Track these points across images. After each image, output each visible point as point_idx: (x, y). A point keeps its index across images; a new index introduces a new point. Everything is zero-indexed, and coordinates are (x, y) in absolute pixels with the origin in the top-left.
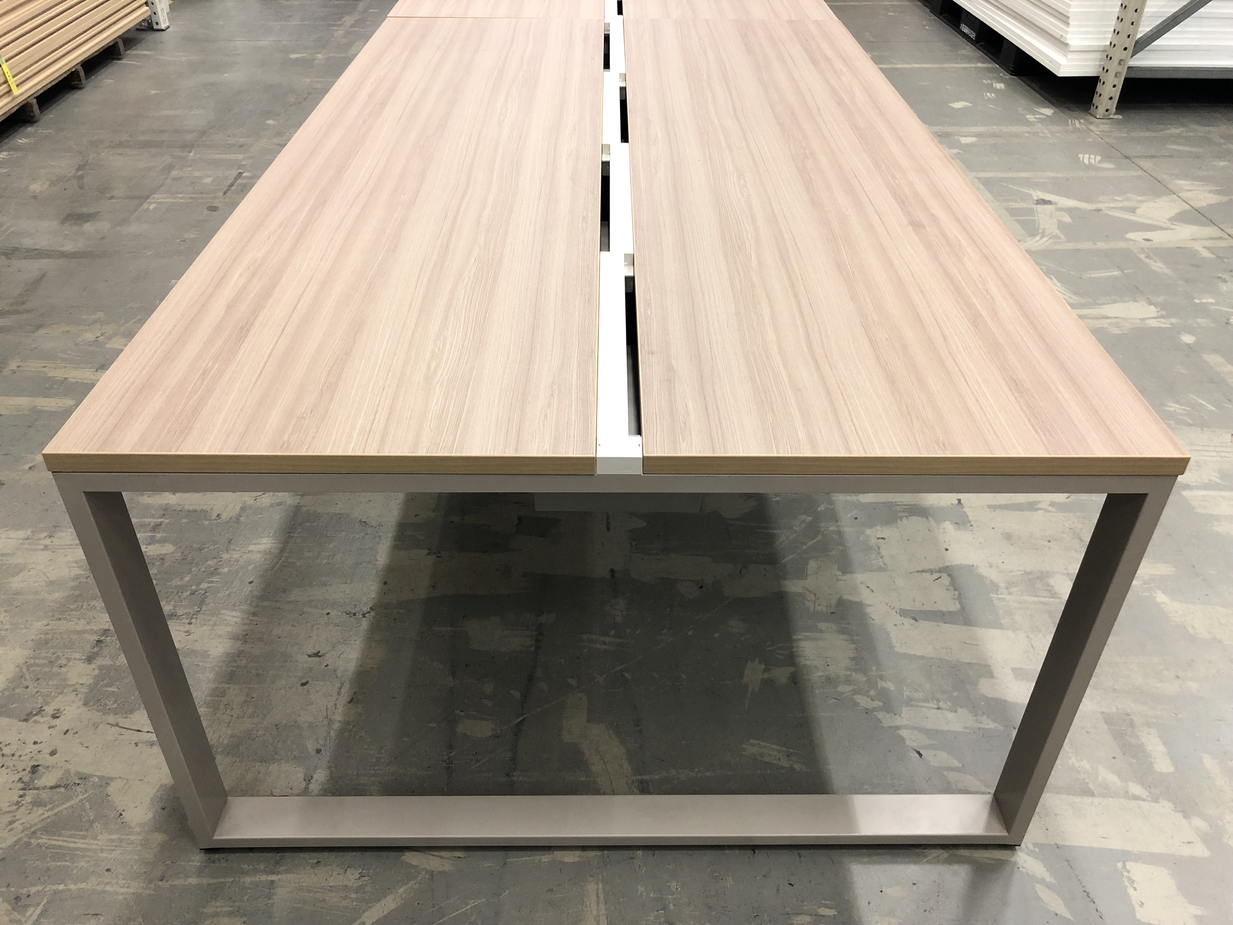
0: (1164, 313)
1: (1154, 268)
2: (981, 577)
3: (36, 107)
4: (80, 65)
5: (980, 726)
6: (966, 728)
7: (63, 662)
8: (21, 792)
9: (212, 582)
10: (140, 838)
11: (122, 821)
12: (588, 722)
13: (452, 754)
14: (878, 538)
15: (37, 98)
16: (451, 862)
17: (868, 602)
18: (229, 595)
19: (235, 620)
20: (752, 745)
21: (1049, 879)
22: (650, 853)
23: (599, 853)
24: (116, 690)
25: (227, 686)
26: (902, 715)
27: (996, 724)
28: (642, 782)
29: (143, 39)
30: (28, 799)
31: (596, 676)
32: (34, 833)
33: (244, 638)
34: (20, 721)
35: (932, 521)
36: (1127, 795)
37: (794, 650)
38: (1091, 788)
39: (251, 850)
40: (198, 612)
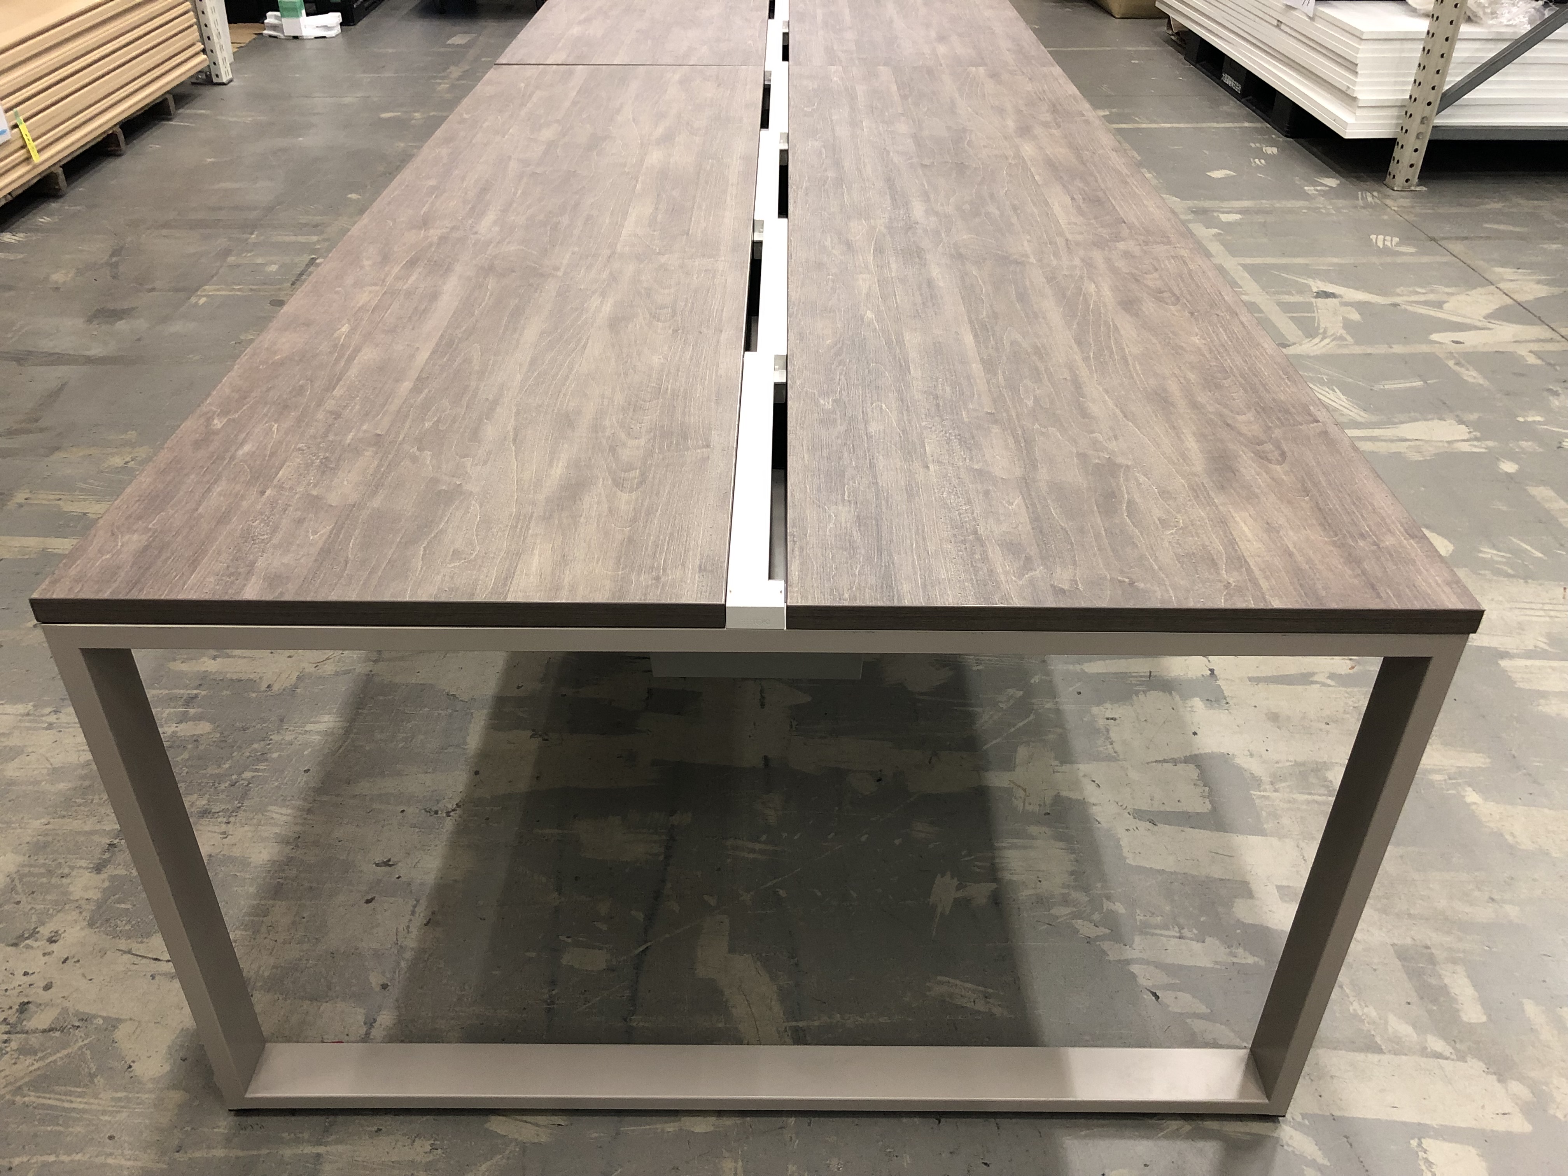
0: (1478, 434)
1: (1465, 378)
2: (1239, 770)
3: (62, 178)
4: (118, 126)
5: (1235, 960)
6: (1216, 963)
7: (66, 871)
8: (5, 1037)
9: (257, 770)
10: (153, 1096)
11: (132, 1074)
12: (730, 951)
13: (554, 992)
14: (1108, 719)
15: (63, 167)
16: (549, 1131)
17: (1092, 800)
18: (278, 787)
19: (285, 818)
20: (940, 983)
21: (1321, 1160)
22: (806, 1120)
23: (738, 1120)
24: (130, 906)
25: (271, 902)
26: (1134, 946)
27: (1256, 959)
28: (796, 1030)
29: (200, 95)
30: (14, 1045)
31: (741, 892)
32: (20, 1088)
33: (296, 841)
34: (9, 945)
35: (1177, 698)
36: (1424, 1052)
37: (997, 860)
38: (1379, 1042)
39: (293, 1112)
40: (239, 807)
